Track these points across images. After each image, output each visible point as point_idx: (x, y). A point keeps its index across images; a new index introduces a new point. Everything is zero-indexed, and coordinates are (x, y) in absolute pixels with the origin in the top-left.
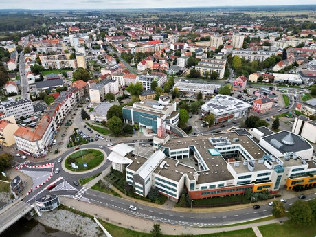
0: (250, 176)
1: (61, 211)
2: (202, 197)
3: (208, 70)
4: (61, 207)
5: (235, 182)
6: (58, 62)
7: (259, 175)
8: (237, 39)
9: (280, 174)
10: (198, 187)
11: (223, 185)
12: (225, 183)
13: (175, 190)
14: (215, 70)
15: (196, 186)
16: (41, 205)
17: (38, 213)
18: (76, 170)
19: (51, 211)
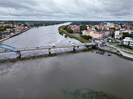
1: (105, 46)
4: (106, 46)
6: (103, 28)
16: (101, 43)
17: (99, 46)
18: (110, 42)
19: (103, 46)
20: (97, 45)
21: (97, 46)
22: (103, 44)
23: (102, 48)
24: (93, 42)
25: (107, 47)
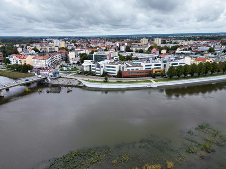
0: (151, 65)
1: (60, 79)
2: (128, 75)
3: (138, 49)
4: (60, 77)
5: (144, 68)
6: (48, 48)
7: (155, 65)
8: (157, 41)
9: (165, 64)
10: (126, 69)
11: (138, 69)
12: (139, 68)
13: (115, 70)
14: (142, 49)
15: (125, 69)
16: (51, 74)
17: (49, 80)
18: (66, 71)
19: (56, 79)
20: (46, 78)
21: (46, 81)
22: (55, 76)
23: (55, 82)
24: (36, 74)
25: (62, 79)
